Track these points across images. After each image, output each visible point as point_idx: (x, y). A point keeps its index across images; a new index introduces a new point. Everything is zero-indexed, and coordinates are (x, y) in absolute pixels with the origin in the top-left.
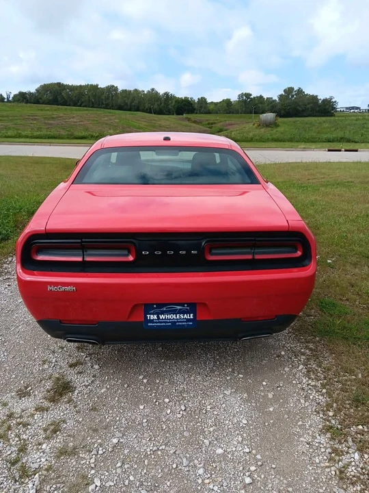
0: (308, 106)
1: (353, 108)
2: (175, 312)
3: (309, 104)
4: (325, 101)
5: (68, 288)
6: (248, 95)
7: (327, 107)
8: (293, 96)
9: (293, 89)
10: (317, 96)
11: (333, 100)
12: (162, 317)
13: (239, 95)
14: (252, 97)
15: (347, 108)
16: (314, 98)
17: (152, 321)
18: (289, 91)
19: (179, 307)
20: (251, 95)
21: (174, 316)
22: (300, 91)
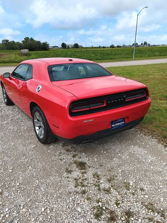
0: (37, 46)
1: (55, 47)
2: (119, 122)
3: (37, 45)
4: (44, 43)
5: (91, 120)
6: (7, 41)
7: (45, 46)
8: (29, 41)
9: (28, 38)
10: (40, 41)
11: (47, 43)
12: (116, 125)
13: (2, 41)
14: (9, 41)
15: (53, 47)
16: (39, 42)
17: (113, 127)
18: (27, 39)
19: (120, 120)
20: (8, 41)
21: (119, 123)
22: (32, 39)
